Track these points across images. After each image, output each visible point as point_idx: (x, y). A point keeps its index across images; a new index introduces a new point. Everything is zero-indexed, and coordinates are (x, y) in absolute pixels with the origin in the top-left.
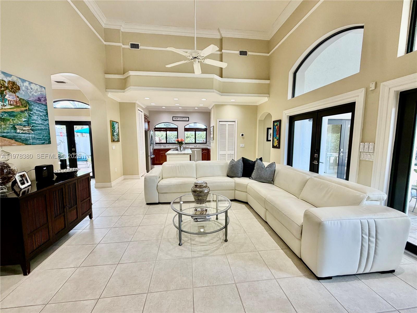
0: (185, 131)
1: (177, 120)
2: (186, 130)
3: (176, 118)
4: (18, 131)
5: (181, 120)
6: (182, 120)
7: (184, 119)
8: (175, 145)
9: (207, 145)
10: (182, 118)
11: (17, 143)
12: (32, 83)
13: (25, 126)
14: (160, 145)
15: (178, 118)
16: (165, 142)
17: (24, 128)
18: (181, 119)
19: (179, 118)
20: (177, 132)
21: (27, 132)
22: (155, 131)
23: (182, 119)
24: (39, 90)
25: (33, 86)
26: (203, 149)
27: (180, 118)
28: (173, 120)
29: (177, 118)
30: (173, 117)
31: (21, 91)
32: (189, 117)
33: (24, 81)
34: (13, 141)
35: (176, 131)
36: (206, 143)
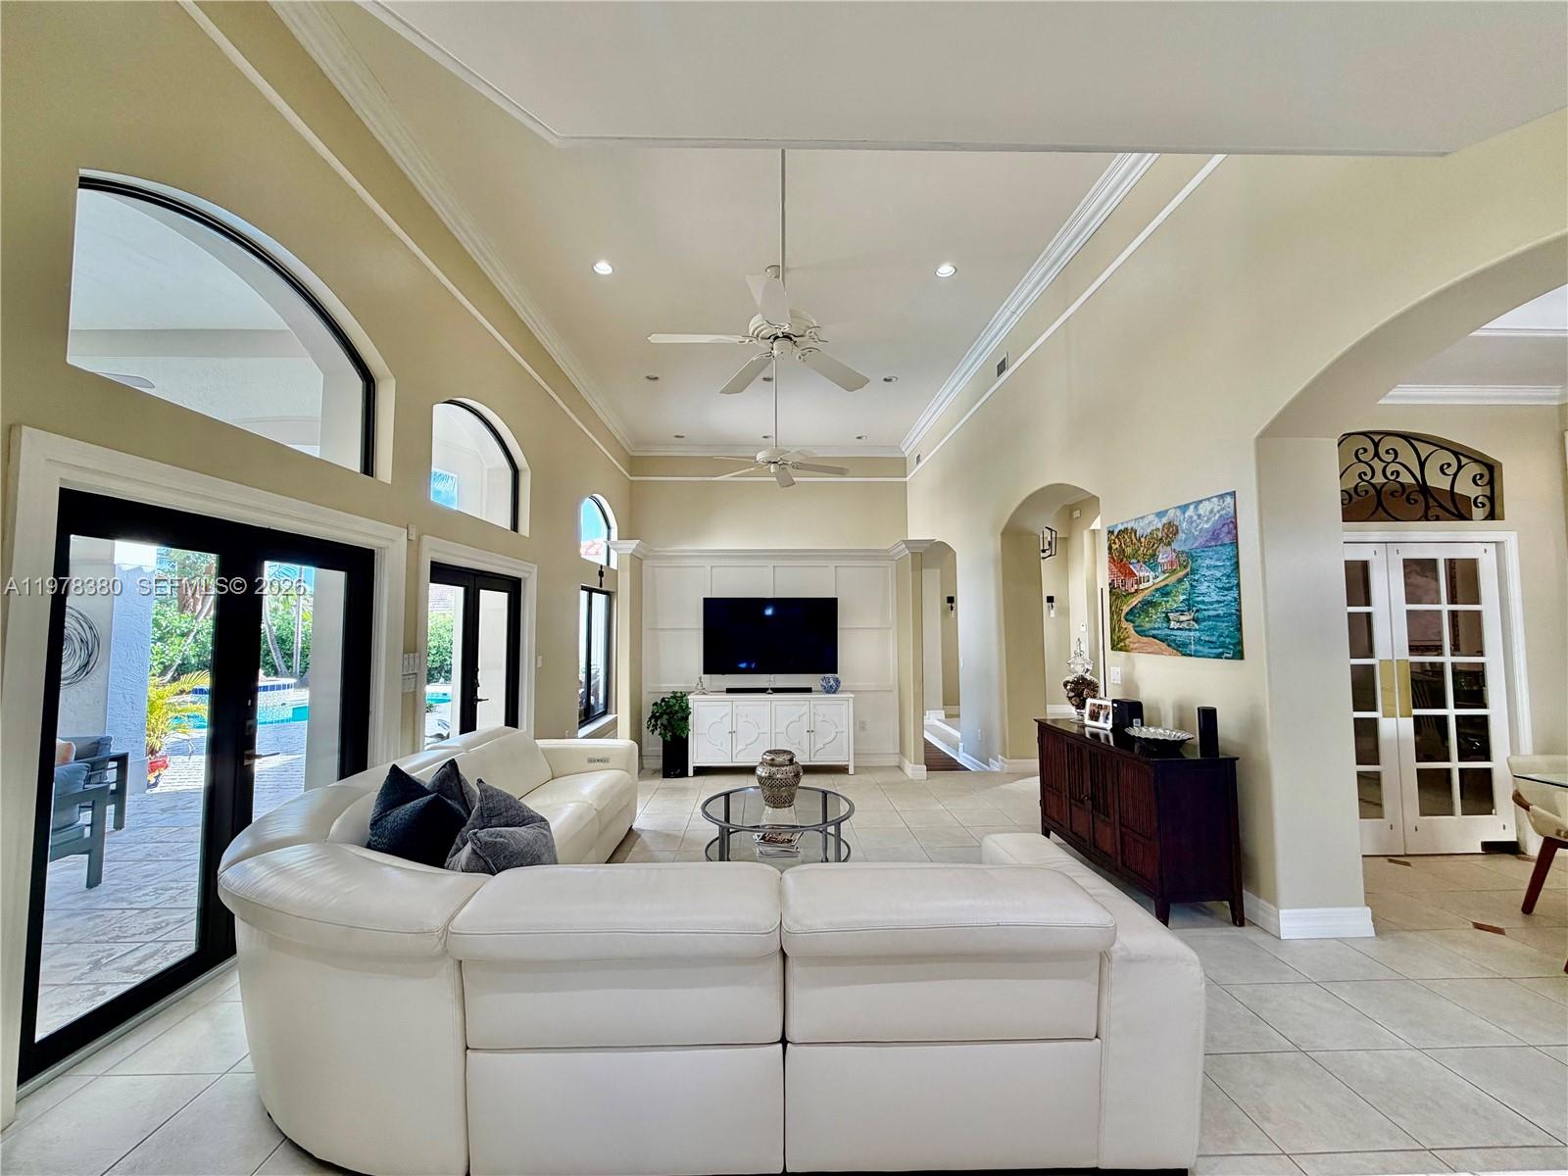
4: (1173, 624)
11: (1170, 649)
12: (1201, 501)
13: (1182, 613)
17: (1183, 618)
21: (1184, 625)
24: (1216, 509)
25: (1204, 509)
31: (1181, 536)
33: (1184, 508)
34: (1164, 646)
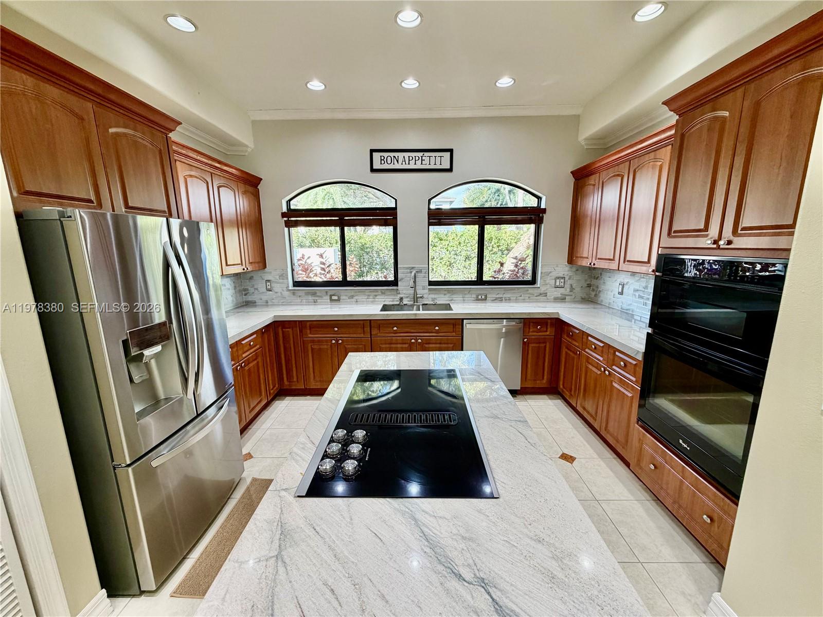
0: (430, 224)
1: (391, 167)
2: (438, 217)
3: (386, 154)
5: (412, 166)
6: (419, 166)
7: (429, 161)
8: (383, 293)
9: (541, 294)
10: (420, 154)
14: (314, 294)
15: (396, 154)
16: (339, 278)
18: (412, 162)
19: (401, 155)
20: (390, 229)
22: (289, 225)
23: (419, 162)
26: (528, 323)
27: (407, 155)
28: (373, 170)
29: (392, 154)
30: (372, 151)
32: (451, 151)
35: (385, 223)
36: (533, 282)
